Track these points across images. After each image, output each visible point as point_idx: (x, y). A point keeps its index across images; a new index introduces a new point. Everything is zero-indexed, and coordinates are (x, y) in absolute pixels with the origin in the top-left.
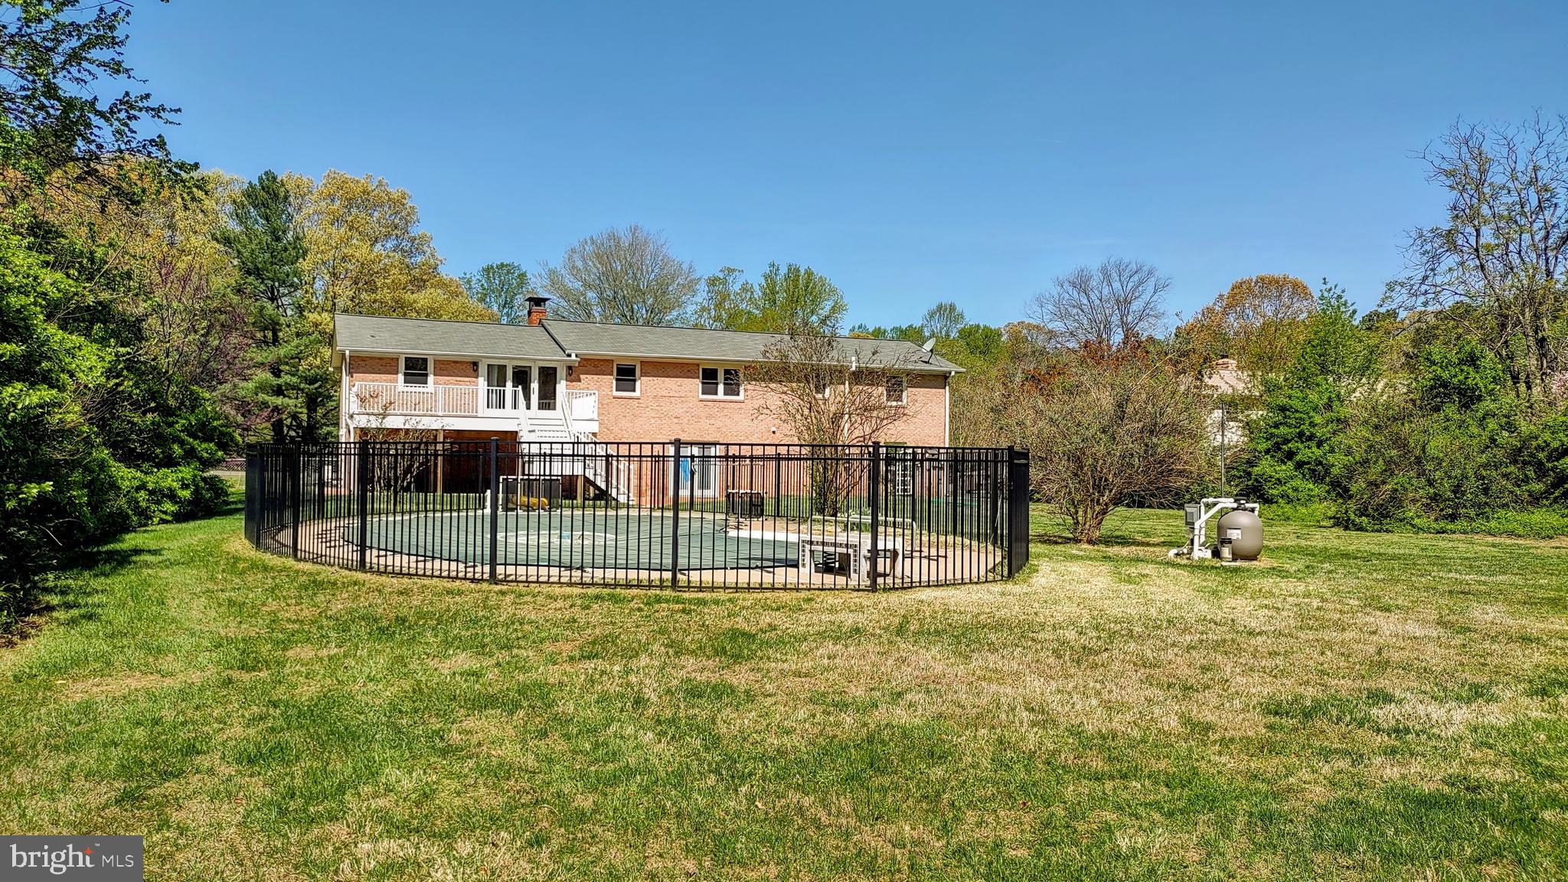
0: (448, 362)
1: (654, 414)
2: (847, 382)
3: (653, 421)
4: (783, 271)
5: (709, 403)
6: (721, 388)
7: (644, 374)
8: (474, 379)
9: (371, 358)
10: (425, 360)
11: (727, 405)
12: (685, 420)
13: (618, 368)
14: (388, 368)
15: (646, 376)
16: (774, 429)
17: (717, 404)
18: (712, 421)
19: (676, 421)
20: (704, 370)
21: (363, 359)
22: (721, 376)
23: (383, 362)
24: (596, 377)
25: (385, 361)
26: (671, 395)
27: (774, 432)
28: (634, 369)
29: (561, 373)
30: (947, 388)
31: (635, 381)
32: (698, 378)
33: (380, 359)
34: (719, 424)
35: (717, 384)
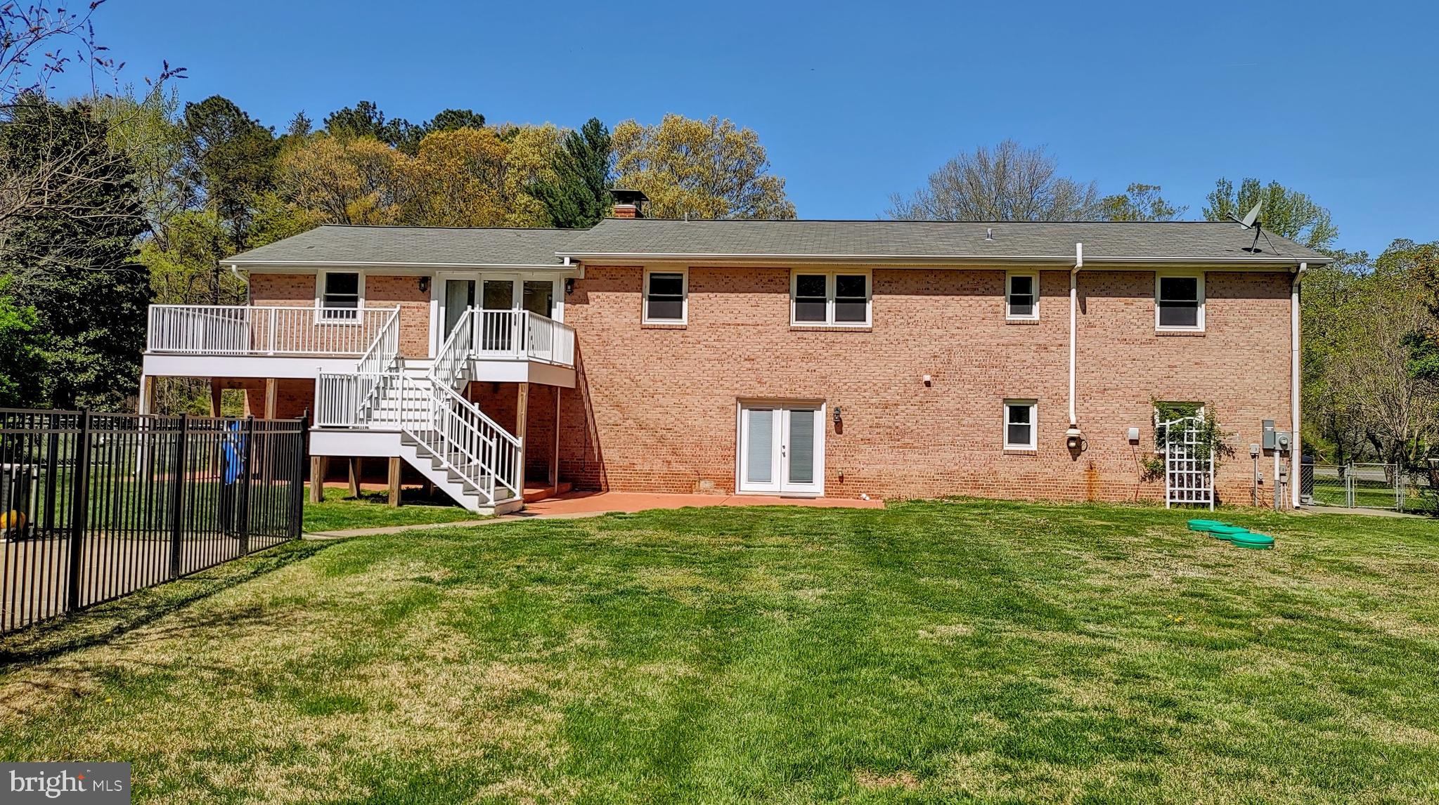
0: (386, 279)
1: (708, 354)
2: (1073, 292)
3: (708, 366)
4: (1237, 189)
5: (805, 335)
6: (831, 307)
7: (695, 288)
8: (424, 304)
9: (279, 276)
10: (354, 278)
11: (840, 337)
12: (765, 365)
13: (651, 280)
14: (301, 290)
15: (696, 291)
16: (927, 378)
17: (822, 336)
18: (812, 365)
19: (748, 365)
20: (801, 279)
21: (267, 278)
22: (831, 288)
23: (294, 282)
24: (613, 295)
25: (296, 280)
26: (739, 321)
27: (928, 384)
28: (681, 280)
29: (558, 290)
30: (1295, 296)
31: (681, 299)
32: (788, 291)
33: (292, 277)
34: (824, 370)
35: (824, 301)
